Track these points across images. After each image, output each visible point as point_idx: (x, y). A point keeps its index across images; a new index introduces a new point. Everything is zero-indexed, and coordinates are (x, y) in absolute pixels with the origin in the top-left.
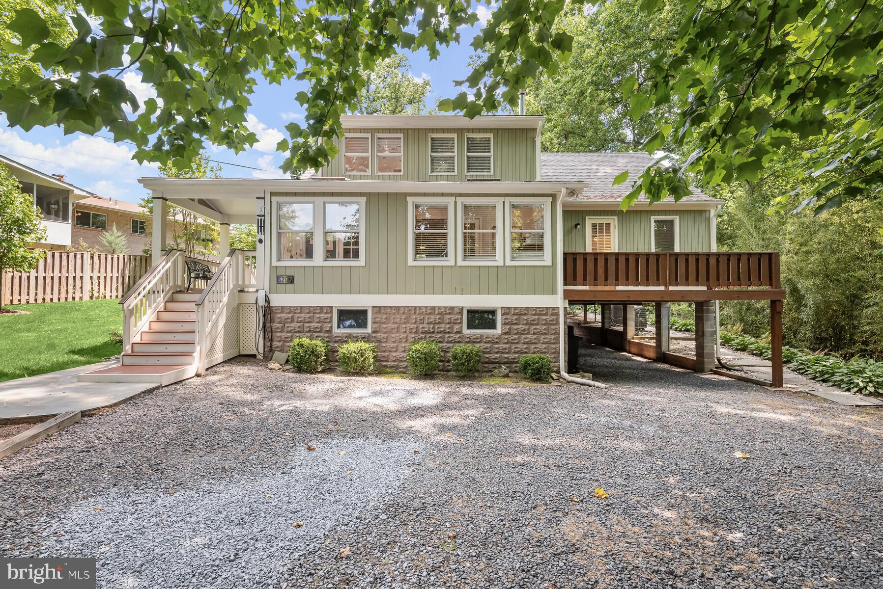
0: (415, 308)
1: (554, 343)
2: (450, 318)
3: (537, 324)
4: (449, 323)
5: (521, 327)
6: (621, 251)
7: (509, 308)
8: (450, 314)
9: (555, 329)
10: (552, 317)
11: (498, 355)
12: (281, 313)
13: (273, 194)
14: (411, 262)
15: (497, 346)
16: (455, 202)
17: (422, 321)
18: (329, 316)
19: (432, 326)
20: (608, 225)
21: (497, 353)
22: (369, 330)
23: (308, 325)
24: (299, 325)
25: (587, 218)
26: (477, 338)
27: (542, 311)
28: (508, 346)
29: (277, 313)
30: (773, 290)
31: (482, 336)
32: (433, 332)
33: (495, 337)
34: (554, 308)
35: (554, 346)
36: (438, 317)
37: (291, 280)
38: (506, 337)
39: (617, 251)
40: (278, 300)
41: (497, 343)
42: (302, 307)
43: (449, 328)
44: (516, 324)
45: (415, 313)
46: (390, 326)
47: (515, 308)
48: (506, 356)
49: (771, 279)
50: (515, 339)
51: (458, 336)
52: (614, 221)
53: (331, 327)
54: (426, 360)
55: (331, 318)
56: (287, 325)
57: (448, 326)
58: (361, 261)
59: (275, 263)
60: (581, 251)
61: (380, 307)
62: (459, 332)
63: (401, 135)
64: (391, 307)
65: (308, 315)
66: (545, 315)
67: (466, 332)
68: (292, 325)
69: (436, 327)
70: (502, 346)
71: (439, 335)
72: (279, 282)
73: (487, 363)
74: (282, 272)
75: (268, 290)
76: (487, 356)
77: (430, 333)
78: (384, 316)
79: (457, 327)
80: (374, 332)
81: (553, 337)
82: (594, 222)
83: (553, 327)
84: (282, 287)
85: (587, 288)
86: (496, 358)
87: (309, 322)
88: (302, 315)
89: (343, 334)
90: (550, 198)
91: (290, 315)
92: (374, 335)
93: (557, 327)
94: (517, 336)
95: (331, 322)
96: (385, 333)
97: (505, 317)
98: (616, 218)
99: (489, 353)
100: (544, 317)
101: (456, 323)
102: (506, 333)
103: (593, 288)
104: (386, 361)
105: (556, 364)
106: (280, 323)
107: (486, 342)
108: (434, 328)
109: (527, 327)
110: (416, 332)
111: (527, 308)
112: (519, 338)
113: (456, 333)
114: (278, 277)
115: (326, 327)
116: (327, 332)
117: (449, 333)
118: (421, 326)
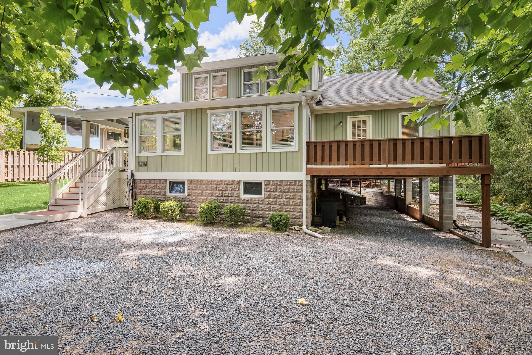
0: (211, 180)
1: (300, 205)
2: (232, 187)
3: (288, 192)
4: (231, 190)
5: (277, 194)
6: (374, 138)
7: (270, 181)
8: (231, 184)
9: (300, 195)
10: (298, 187)
11: (262, 212)
12: (140, 183)
13: (136, 114)
14: (209, 152)
15: (261, 206)
16: (236, 112)
17: (216, 189)
18: (164, 185)
19: (221, 192)
20: (365, 122)
21: (261, 210)
22: (186, 194)
23: (153, 190)
24: (149, 190)
25: (348, 117)
26: (248, 201)
27: (292, 182)
28: (268, 206)
29: (138, 183)
30: (484, 166)
31: (251, 200)
32: (222, 196)
33: (260, 200)
34: (299, 181)
35: (299, 207)
36: (225, 186)
37: (146, 164)
38: (267, 200)
39: (371, 138)
40: (139, 176)
41: (261, 204)
42: (150, 180)
43: (231, 194)
44: (274, 191)
45: (211, 184)
46: (198, 192)
47: (273, 181)
48: (267, 213)
49: (481, 157)
50: (273, 202)
51: (237, 199)
52: (369, 119)
53: (166, 192)
54: (206, 213)
55: (165, 186)
56: (143, 190)
57: (231, 192)
58: (182, 152)
59: (138, 155)
60: (344, 139)
61: (191, 180)
62: (238, 196)
63: (226, 73)
64: (197, 180)
65: (154, 185)
66: (294, 185)
67: (243, 196)
68: (146, 190)
69: (224, 192)
70: (264, 206)
71: (225, 198)
72: (139, 165)
73: (255, 217)
74: (141, 160)
75: (134, 170)
76: (255, 212)
77: (220, 196)
78: (194, 186)
79: (236, 193)
80: (188, 195)
81: (299, 201)
82: (354, 119)
83: (299, 194)
84: (141, 168)
85: (348, 166)
86: (260, 214)
87: (154, 189)
88: (151, 185)
89: (172, 196)
90: (297, 105)
91: (144, 185)
92: (188, 197)
93: (301, 194)
94: (274, 200)
95: (165, 189)
96: (194, 196)
97: (267, 187)
98: (371, 116)
99: (256, 210)
100: (293, 187)
101: (235, 191)
102: (267, 198)
103: (352, 166)
104: (195, 213)
105: (301, 220)
106: (140, 189)
107: (254, 204)
108: (222, 193)
109: (281, 194)
110: (212, 196)
111: (281, 181)
112: (276, 201)
113: (236, 196)
114: (139, 163)
115: (163, 191)
116: (164, 195)
117: (231, 197)
118: (215, 192)
